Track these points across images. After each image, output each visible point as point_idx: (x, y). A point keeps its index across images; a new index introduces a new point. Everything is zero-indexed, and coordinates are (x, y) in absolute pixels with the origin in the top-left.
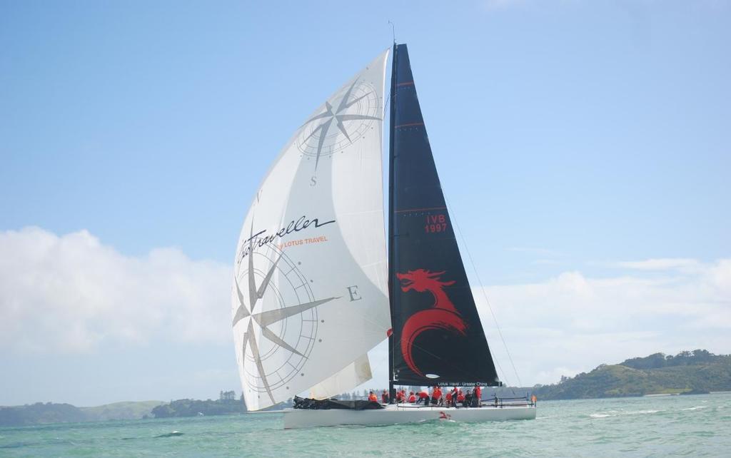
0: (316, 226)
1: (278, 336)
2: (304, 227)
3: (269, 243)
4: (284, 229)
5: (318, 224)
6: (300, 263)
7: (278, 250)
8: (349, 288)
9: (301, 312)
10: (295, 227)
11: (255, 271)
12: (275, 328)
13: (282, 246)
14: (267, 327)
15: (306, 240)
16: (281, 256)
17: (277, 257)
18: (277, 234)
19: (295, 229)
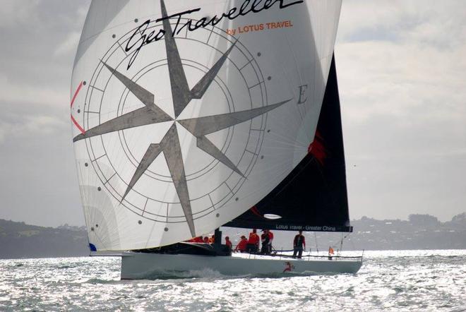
0: (281, 7)
1: (220, 148)
2: (266, 7)
3: (210, 27)
4: (235, 9)
5: (283, 5)
6: (259, 54)
7: (229, 38)
8: (301, 87)
9: (252, 118)
10: (253, 7)
11: (183, 62)
12: (217, 138)
13: (234, 32)
14: (206, 136)
15: (268, 24)
16: (234, 45)
17: (229, 45)
18: (224, 15)
19: (253, 9)
